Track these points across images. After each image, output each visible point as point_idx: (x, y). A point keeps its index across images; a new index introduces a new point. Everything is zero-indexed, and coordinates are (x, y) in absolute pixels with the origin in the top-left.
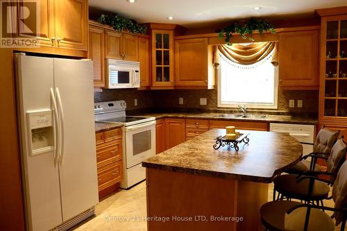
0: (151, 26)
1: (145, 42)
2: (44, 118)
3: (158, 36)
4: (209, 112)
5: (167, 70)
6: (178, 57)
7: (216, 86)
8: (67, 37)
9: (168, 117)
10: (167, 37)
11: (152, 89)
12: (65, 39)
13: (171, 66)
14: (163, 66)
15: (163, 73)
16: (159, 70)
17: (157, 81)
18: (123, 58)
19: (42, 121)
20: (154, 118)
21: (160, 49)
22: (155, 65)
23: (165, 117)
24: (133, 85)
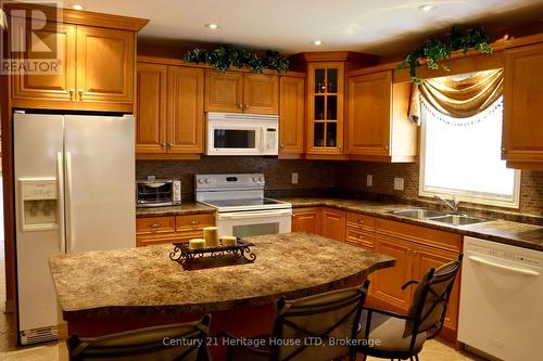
0: (307, 57)
1: (296, 85)
2: (45, 189)
3: (319, 74)
4: (404, 203)
5: (332, 128)
6: (351, 105)
7: (417, 157)
8: (97, 88)
9: (325, 206)
10: (333, 74)
11: (308, 158)
12: (93, 91)
13: (339, 121)
14: (325, 121)
15: (327, 134)
16: (318, 127)
17: (316, 145)
18: (244, 110)
19: (41, 192)
20: (289, 205)
21: (320, 94)
22: (312, 121)
23: (321, 206)
24: (262, 151)
